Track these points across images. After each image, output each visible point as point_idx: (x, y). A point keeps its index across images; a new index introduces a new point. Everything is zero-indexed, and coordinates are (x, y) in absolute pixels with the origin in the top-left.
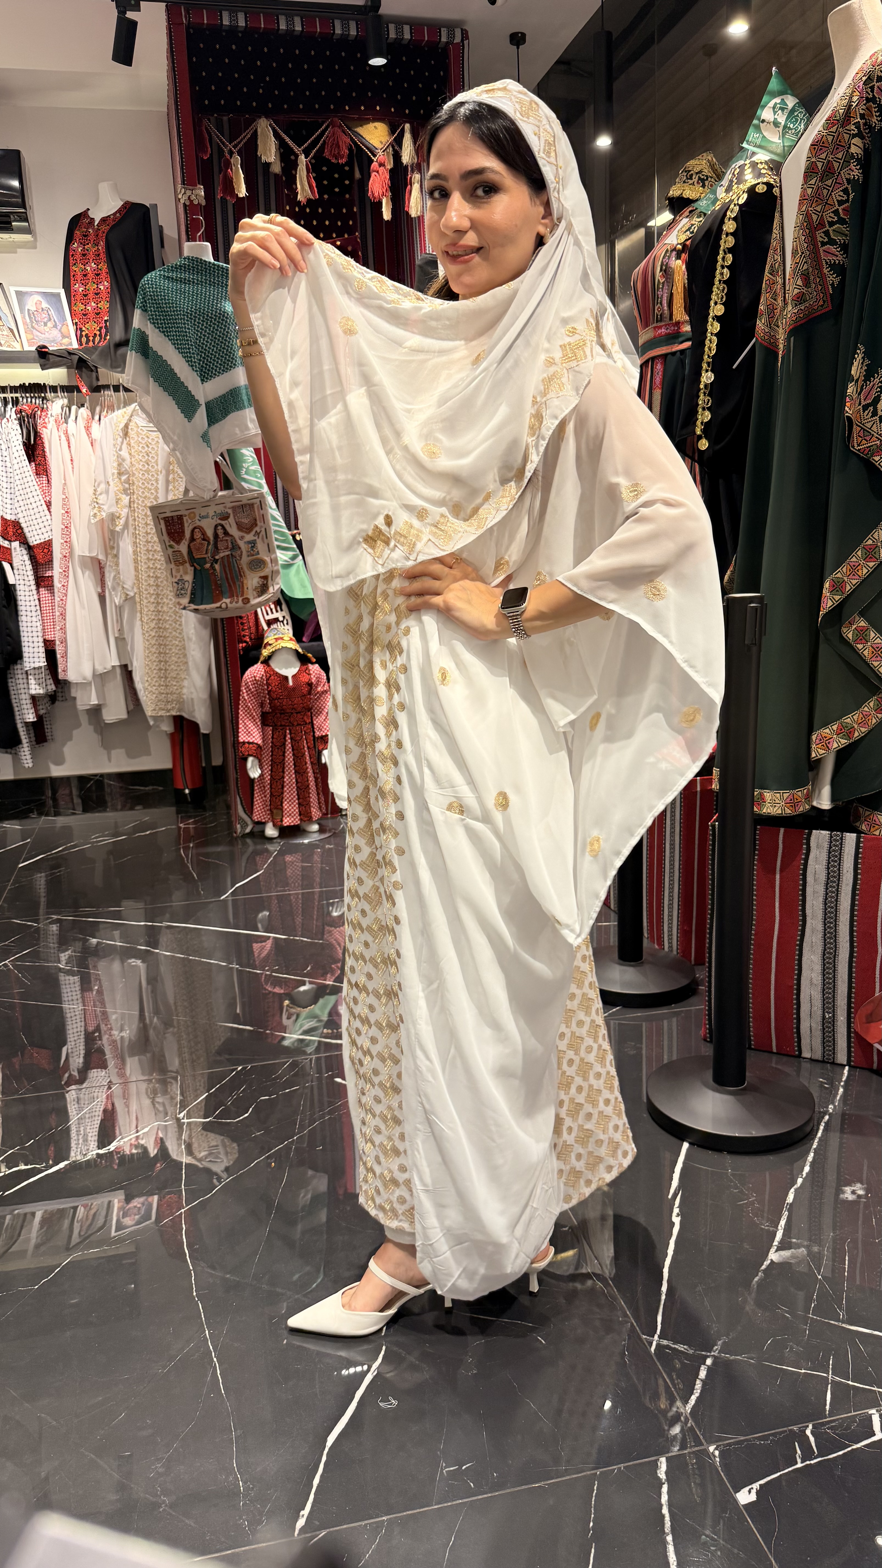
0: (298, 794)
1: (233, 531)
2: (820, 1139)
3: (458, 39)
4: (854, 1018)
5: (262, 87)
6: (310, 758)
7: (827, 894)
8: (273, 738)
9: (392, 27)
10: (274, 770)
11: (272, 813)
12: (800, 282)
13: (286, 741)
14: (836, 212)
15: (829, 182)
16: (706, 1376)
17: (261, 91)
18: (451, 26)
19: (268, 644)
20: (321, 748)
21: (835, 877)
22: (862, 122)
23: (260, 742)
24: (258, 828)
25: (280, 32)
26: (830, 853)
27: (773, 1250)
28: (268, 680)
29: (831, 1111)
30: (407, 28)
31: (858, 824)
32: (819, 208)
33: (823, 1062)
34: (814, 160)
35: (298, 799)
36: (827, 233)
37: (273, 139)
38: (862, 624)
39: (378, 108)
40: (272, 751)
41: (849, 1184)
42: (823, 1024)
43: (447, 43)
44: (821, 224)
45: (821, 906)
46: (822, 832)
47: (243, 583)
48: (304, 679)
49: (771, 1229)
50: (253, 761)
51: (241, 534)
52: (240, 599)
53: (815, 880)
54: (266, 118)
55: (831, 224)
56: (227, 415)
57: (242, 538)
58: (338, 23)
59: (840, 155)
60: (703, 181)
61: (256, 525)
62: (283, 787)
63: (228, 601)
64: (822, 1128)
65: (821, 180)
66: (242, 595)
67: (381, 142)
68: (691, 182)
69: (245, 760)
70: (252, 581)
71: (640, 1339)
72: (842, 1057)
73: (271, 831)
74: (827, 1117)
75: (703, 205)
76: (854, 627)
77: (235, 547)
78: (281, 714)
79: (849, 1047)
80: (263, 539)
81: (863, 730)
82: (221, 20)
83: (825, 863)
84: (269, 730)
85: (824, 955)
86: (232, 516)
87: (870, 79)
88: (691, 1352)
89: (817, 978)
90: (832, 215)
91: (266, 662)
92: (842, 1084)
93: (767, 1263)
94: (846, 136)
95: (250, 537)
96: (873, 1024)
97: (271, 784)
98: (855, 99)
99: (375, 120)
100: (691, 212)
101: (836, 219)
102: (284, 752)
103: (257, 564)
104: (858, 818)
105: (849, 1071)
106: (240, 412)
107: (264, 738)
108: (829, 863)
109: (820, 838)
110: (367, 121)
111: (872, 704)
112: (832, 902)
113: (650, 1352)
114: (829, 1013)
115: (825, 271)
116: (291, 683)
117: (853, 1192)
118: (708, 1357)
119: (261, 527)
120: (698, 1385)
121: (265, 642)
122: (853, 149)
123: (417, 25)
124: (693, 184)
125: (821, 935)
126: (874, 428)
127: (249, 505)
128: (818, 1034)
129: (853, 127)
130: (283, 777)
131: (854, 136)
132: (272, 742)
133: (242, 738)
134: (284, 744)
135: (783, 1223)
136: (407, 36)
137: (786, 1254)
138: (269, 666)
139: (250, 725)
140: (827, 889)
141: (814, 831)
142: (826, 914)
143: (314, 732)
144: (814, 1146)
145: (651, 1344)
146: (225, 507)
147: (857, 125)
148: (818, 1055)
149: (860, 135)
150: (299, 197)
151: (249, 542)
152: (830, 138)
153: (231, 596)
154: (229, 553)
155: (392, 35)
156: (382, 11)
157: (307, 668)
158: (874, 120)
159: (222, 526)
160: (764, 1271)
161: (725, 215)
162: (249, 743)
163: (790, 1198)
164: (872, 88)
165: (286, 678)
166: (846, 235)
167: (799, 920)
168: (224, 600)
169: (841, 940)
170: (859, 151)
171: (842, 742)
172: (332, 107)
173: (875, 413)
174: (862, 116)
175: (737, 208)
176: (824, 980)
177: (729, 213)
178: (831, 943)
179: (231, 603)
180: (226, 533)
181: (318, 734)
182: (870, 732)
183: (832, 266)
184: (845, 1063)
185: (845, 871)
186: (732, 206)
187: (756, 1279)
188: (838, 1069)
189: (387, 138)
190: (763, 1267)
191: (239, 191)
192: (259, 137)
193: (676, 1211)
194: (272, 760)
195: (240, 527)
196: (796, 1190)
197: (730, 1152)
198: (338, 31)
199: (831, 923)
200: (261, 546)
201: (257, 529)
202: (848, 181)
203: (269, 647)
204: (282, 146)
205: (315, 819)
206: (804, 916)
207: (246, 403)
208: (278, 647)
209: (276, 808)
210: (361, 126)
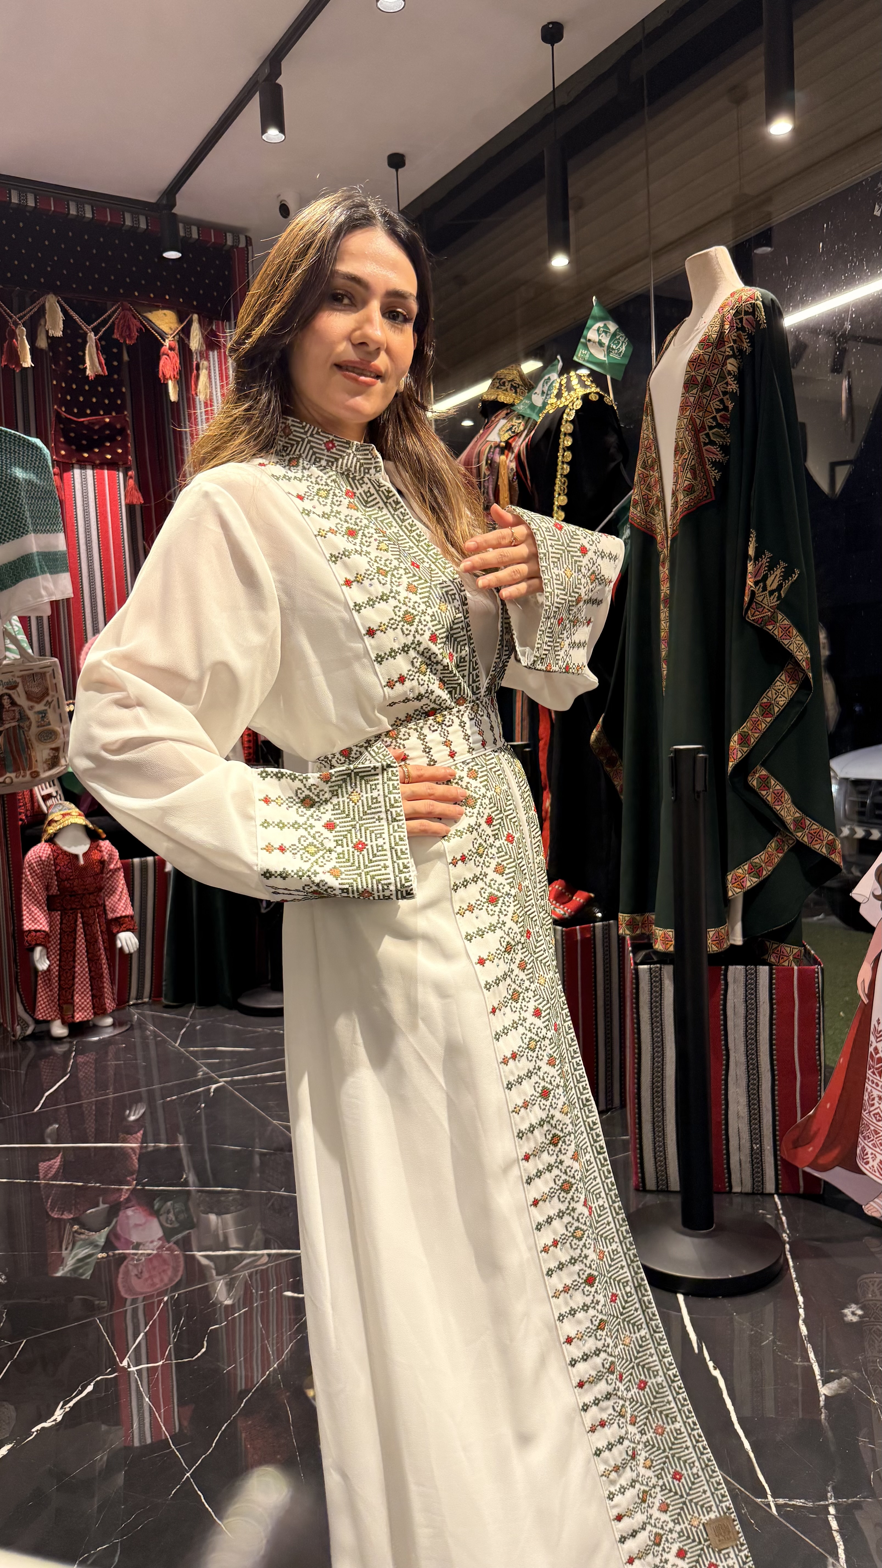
0: (91, 985)
1: (22, 700)
2: (794, 1267)
3: (242, 244)
4: (780, 1146)
5: (50, 266)
6: (104, 943)
7: (747, 1026)
8: (61, 923)
9: (181, 226)
10: (63, 959)
11: (61, 1009)
12: (689, 475)
13: (76, 926)
14: (714, 418)
15: (708, 393)
16: (838, 1526)
17: (49, 269)
18: (236, 232)
19: (52, 821)
20: (115, 931)
21: (753, 1009)
22: (735, 346)
23: (48, 930)
24: (43, 1027)
25: (69, 217)
26: (746, 986)
27: (820, 1384)
28: (55, 859)
29: (787, 1239)
30: (194, 229)
31: (766, 957)
32: (701, 414)
33: (753, 1194)
34: (693, 373)
35: (92, 990)
36: (707, 435)
37: (61, 314)
38: (764, 772)
39: (167, 297)
40: (60, 939)
41: (845, 1306)
42: (752, 1156)
43: (232, 247)
44: (703, 428)
45: (743, 1039)
46: (739, 967)
47: (30, 756)
48: (96, 856)
49: (806, 1364)
50: (41, 951)
51: (31, 704)
52: (28, 773)
53: (735, 1014)
54: (55, 294)
55: (711, 428)
56: (17, 581)
57: (31, 708)
58: (128, 216)
59: (715, 372)
60: (515, 388)
61: (48, 694)
62: (74, 978)
63: (13, 775)
64: (789, 1257)
65: (701, 391)
66: (30, 768)
67: (171, 329)
68: (504, 388)
69: (32, 950)
70: (41, 753)
71: (756, 1503)
72: (770, 1187)
73: (59, 1030)
74: (787, 1246)
75: (521, 408)
76: (757, 775)
77: (23, 717)
78: (71, 896)
79: (777, 1175)
80: (54, 708)
81: (770, 868)
82: (10, 197)
83: (742, 997)
84: (57, 915)
85: (748, 1086)
86: (20, 686)
87: (737, 313)
88: (810, 1504)
89: (744, 1111)
90: (711, 420)
91: (51, 840)
92: (781, 1212)
93: (822, 1398)
94: (720, 357)
95: (40, 707)
96: (800, 1149)
97: (60, 976)
98: (727, 327)
99: (164, 308)
100: (507, 414)
101: (714, 424)
102: (75, 939)
103: (48, 735)
104: (765, 951)
105: (779, 1198)
106: (32, 579)
107: (51, 924)
108: (746, 996)
109: (736, 973)
110: (157, 308)
111: (773, 845)
112: (752, 1034)
113: (772, 1515)
114: (756, 1144)
115: (708, 467)
116: (82, 862)
117: (853, 1313)
118: (828, 1505)
119: (53, 696)
120: (838, 1537)
121: (50, 818)
122: (729, 367)
123: (204, 227)
124: (506, 390)
125: (744, 1067)
126: (765, 601)
127: (41, 674)
128: (747, 1167)
129: (728, 349)
130: (74, 967)
131: (728, 357)
132: (60, 929)
133: (28, 925)
134: (75, 931)
135: (812, 1355)
136: (195, 235)
137: (834, 1385)
138: (55, 844)
139: (36, 910)
140: (746, 1021)
141: (731, 968)
142: (747, 1046)
143: (106, 914)
144: (794, 1276)
145: (769, 1506)
146: (13, 676)
147: (732, 348)
148: (748, 1188)
149: (734, 356)
150: (88, 372)
151: (39, 712)
152: (707, 357)
153: (17, 770)
154: (16, 724)
155: (182, 233)
156: (174, 211)
157: (98, 845)
158: (745, 345)
159: (10, 696)
160: (826, 1406)
161: (561, 418)
162: (36, 931)
163: (804, 1330)
164: (741, 320)
165: (76, 857)
166: (724, 438)
167: (722, 1055)
168: (8, 775)
169: (763, 1070)
170: (736, 370)
171: (750, 882)
172: (121, 291)
173: (765, 588)
174: (735, 341)
175: (573, 413)
176: (750, 1112)
177: (565, 416)
178: (754, 1074)
179: (16, 777)
180: (13, 703)
181: (111, 916)
182: (774, 869)
183: (715, 464)
184: (773, 1191)
185: (761, 1003)
186: (567, 410)
187: (823, 1416)
188: (767, 1199)
189: (176, 325)
190: (822, 1403)
191: (24, 361)
192: (47, 311)
193: (711, 1364)
194: (60, 949)
195: (29, 696)
196: (804, 1321)
197: (724, 1296)
198: (128, 222)
199: (753, 1054)
200: (52, 716)
201: (49, 698)
202: (725, 393)
203: (54, 824)
204: (68, 322)
205: (109, 1011)
206: (727, 1050)
207: (39, 571)
208: (66, 823)
209: (67, 1003)
210: (150, 311)
